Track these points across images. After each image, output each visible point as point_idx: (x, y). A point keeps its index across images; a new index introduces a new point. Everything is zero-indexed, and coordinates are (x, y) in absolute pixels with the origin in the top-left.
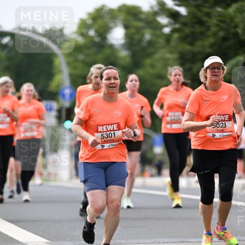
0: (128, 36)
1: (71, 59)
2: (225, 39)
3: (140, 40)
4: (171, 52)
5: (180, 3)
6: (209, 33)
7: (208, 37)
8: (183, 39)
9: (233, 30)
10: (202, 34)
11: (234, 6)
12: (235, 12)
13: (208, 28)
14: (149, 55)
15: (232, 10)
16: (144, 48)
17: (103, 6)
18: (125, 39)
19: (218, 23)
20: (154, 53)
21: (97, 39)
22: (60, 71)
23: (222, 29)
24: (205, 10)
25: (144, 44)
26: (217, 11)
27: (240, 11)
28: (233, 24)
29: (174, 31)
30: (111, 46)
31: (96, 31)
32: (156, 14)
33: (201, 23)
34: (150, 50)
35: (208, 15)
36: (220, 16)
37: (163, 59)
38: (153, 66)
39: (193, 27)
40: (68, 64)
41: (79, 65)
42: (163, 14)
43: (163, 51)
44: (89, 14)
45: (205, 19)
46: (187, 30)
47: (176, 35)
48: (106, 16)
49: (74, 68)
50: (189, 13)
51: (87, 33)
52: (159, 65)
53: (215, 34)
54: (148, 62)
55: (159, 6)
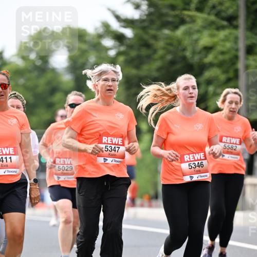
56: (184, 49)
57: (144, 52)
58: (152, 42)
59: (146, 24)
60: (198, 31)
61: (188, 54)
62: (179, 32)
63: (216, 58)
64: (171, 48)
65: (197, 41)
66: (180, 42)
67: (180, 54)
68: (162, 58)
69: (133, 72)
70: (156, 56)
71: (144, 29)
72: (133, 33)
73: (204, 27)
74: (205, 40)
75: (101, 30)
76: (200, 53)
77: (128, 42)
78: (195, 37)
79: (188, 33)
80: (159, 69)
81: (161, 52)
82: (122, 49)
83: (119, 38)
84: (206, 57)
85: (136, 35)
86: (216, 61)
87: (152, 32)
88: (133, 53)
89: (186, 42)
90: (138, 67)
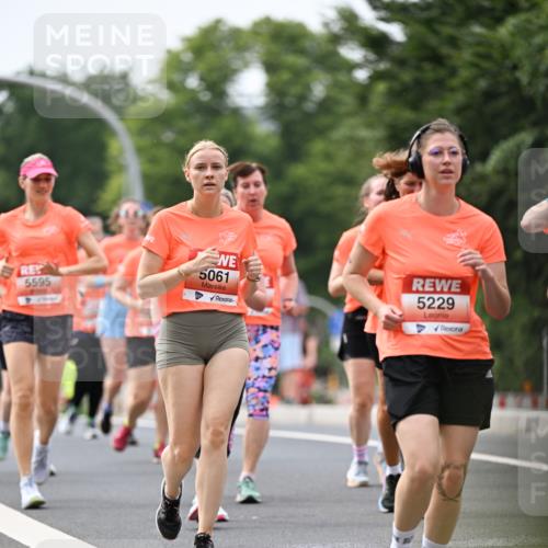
0: (275, 90)
1: (146, 141)
2: (490, 95)
3: (302, 98)
4: (370, 126)
5: (389, 15)
6: (455, 82)
7: (452, 90)
8: (397, 95)
9: (508, 76)
10: (440, 83)
11: (511, 22)
12: (513, 35)
13: (453, 72)
14: (322, 132)
15: (504, 31)
16: (308, 116)
17: (218, 22)
18: (268, 95)
19: (476, 60)
20: (331, 127)
21: (205, 97)
22: (122, 168)
23: (483, 73)
24: (447, 30)
25: (309, 106)
26: (473, 34)
27: (525, 32)
28: (508, 63)
29: (376, 77)
30: (236, 112)
31: (202, 79)
32: (336, 39)
33: (437, 59)
34: (324, 120)
35: (453, 42)
36: (479, 44)
37: (352, 140)
38: (328, 157)
39: (419, 68)
40: (140, 151)
41: (163, 153)
42: (351, 39)
43: (352, 121)
44: (187, 40)
45: (445, 50)
46: (407, 76)
47: (381, 87)
48: (224, 44)
49: (153, 160)
50: (410, 37)
51: (183, 82)
52: (343, 155)
53: (467, 85)
54: (318, 146)
55: (343, 22)
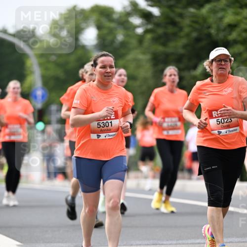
56: (209, 27)
57: (171, 29)
58: (178, 19)
59: (172, 3)
60: (223, 10)
61: (213, 31)
62: (205, 10)
63: (239, 35)
64: (197, 26)
65: (221, 19)
66: (205, 19)
67: (206, 31)
68: (188, 35)
69: (160, 49)
70: (182, 34)
71: (170, 7)
72: (160, 12)
73: (228, 6)
74: (229, 18)
75: (129, 9)
76: (224, 30)
77: (156, 20)
78: (220, 15)
79: (214, 11)
80: (185, 47)
81: (186, 30)
82: (150, 27)
83: (147, 16)
84: (230, 34)
85: (162, 14)
86: (239, 39)
87: (178, 10)
88: (160, 31)
89: (211, 20)
90: (164, 44)
